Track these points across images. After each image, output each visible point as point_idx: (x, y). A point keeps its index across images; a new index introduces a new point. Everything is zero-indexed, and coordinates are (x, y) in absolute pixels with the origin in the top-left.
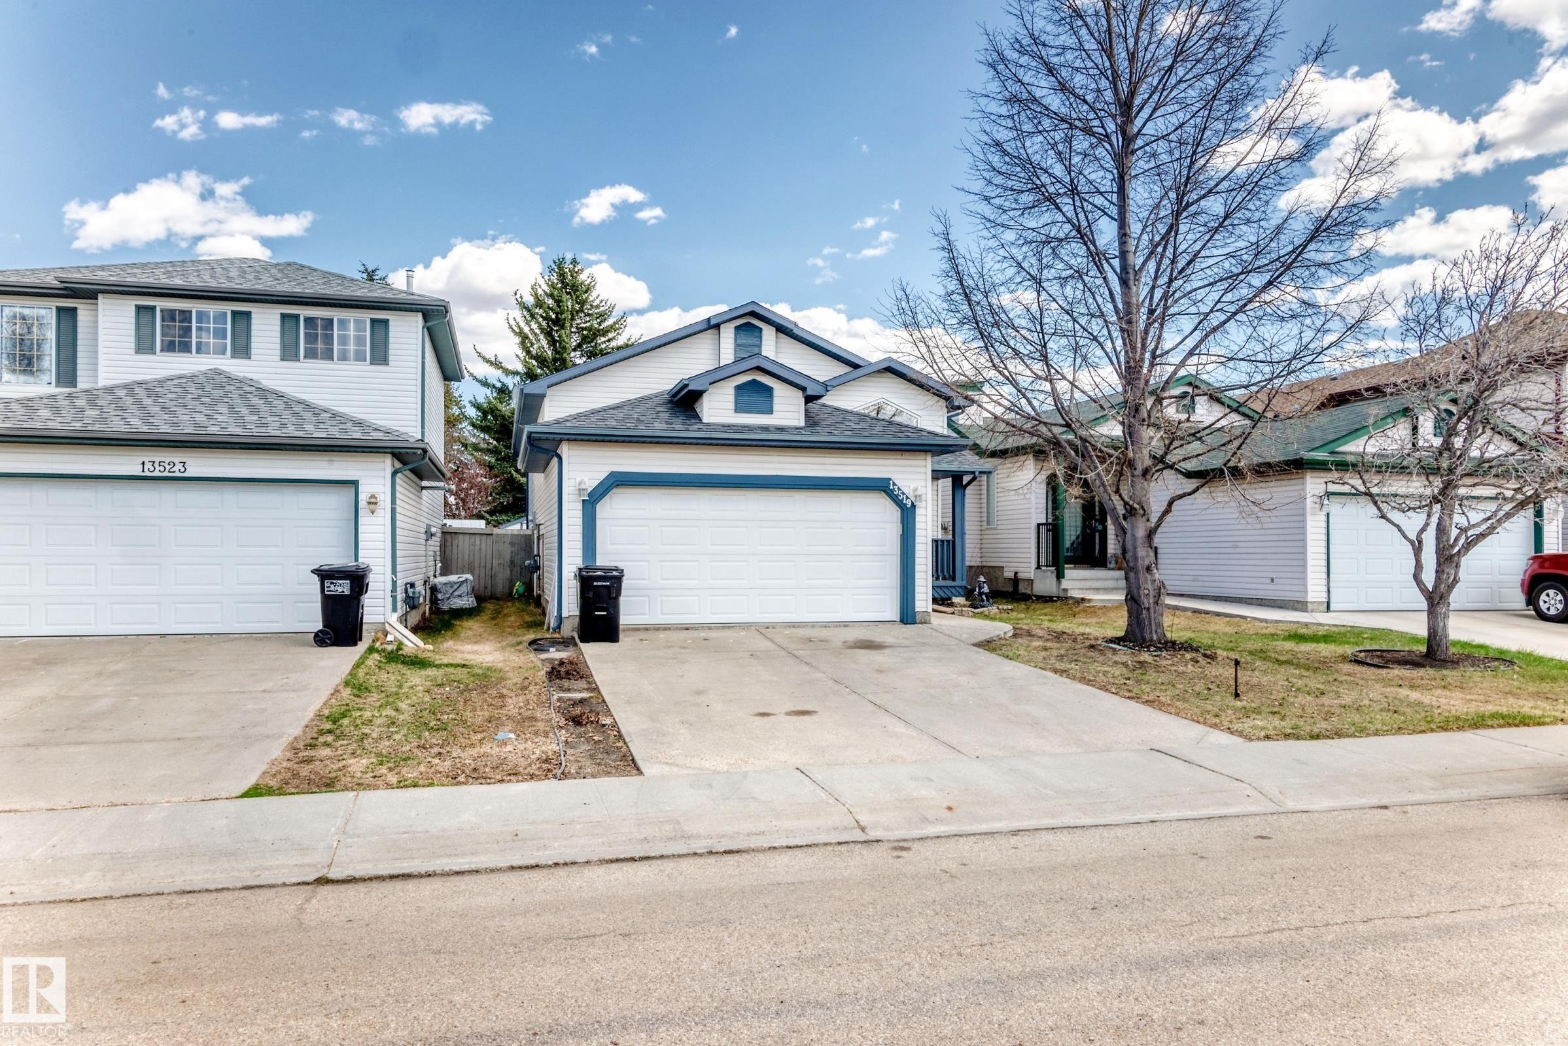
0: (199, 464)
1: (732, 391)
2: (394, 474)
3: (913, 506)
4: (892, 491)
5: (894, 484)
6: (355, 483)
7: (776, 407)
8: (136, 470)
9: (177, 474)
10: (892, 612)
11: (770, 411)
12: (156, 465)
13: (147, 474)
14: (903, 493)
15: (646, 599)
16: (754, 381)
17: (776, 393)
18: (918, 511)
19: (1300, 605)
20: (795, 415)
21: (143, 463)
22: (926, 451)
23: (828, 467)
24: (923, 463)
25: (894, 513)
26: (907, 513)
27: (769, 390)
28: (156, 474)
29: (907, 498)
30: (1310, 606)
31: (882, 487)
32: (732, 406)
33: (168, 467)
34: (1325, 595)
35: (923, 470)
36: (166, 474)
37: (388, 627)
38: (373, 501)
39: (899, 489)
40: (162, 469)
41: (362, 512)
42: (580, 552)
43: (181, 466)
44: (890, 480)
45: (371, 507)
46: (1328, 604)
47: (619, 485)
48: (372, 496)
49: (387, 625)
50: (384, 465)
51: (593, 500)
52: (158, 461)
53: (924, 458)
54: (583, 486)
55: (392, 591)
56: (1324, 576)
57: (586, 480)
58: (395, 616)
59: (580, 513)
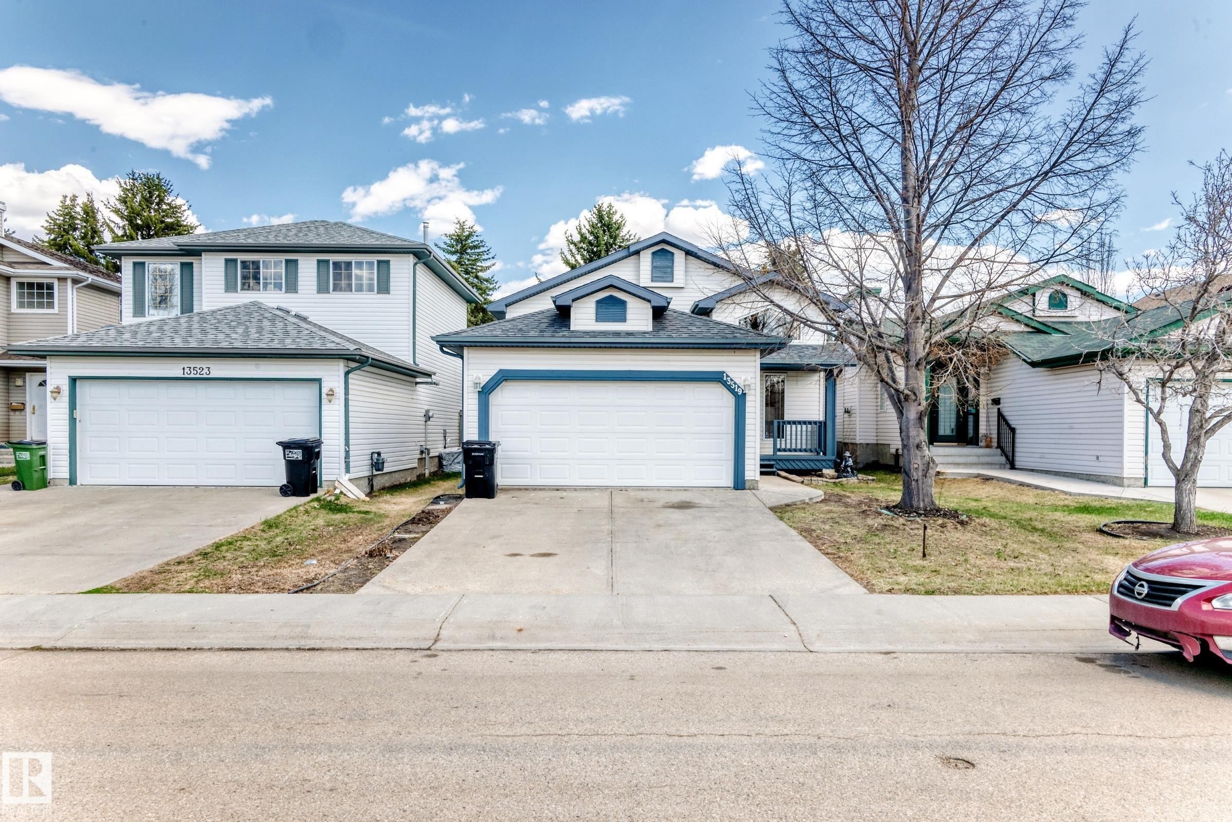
0: (219, 369)
1: (593, 305)
2: (347, 373)
3: (744, 394)
4: (726, 381)
5: (727, 376)
6: (319, 381)
7: (629, 316)
8: (179, 374)
9: (205, 376)
10: (729, 481)
11: (624, 320)
12: (192, 370)
13: (186, 376)
14: (735, 383)
15: (529, 466)
16: (611, 296)
17: (629, 306)
18: (748, 398)
19: (1117, 481)
20: (645, 322)
21: (184, 369)
22: (754, 349)
23: (672, 363)
24: (753, 358)
25: (730, 400)
26: (740, 400)
27: (624, 303)
28: (192, 376)
29: (739, 387)
30: (1126, 482)
31: (717, 378)
32: (593, 316)
33: (199, 371)
34: (1143, 472)
35: (753, 364)
36: (198, 376)
37: (337, 484)
38: (331, 394)
39: (732, 380)
40: (195, 372)
41: (324, 401)
42: (476, 431)
43: (206, 370)
44: (724, 372)
45: (330, 397)
46: (1146, 480)
47: (506, 380)
48: (331, 390)
49: (336, 482)
50: (340, 367)
51: (485, 392)
52: (193, 367)
53: (753, 354)
54: (477, 381)
55: (345, 458)
56: (1143, 454)
57: (481, 376)
58: (348, 476)
59: (476, 401)
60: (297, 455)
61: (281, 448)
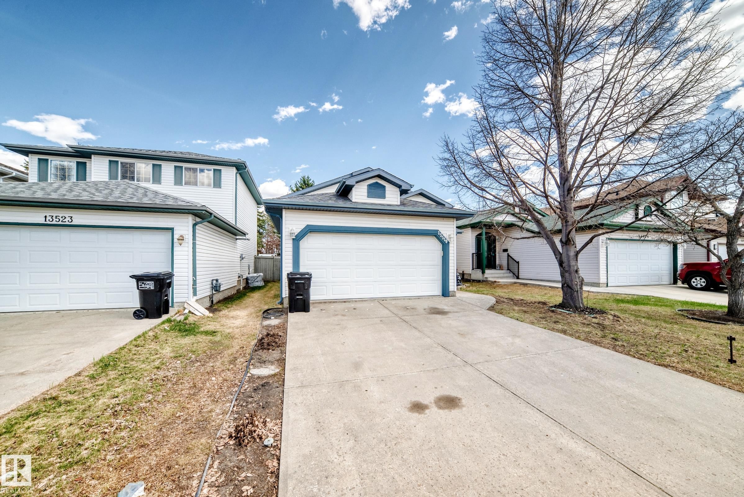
0: (80, 218)
1: (366, 187)
2: (194, 225)
3: (448, 242)
4: (439, 236)
5: (440, 233)
6: (172, 229)
7: (387, 196)
8: (42, 221)
9: (67, 223)
10: (438, 291)
11: (384, 197)
12: (54, 218)
13: (48, 222)
14: (444, 237)
15: (325, 287)
16: (377, 183)
17: (387, 189)
18: (450, 245)
19: (597, 285)
20: (396, 200)
21: (46, 217)
22: (453, 218)
23: (411, 224)
24: (452, 223)
25: (439, 246)
26: (445, 246)
27: (384, 187)
28: (54, 222)
29: (446, 239)
30: (601, 285)
31: (435, 234)
32: (366, 194)
33: (61, 219)
34: (606, 280)
35: (452, 226)
36: (60, 223)
37: (186, 305)
38: (182, 239)
39: (442, 235)
40: (58, 220)
41: (175, 245)
42: (291, 265)
43: (69, 219)
44: (438, 230)
45: (180, 241)
46: (607, 284)
47: (310, 232)
48: (181, 236)
49: (186, 304)
50: (190, 220)
51: (297, 239)
52: (54, 215)
53: (453, 221)
54: (292, 232)
55: (193, 285)
56: (606, 272)
57: (294, 229)
58: (195, 298)
59: (291, 245)
60: (150, 285)
61: (134, 281)
